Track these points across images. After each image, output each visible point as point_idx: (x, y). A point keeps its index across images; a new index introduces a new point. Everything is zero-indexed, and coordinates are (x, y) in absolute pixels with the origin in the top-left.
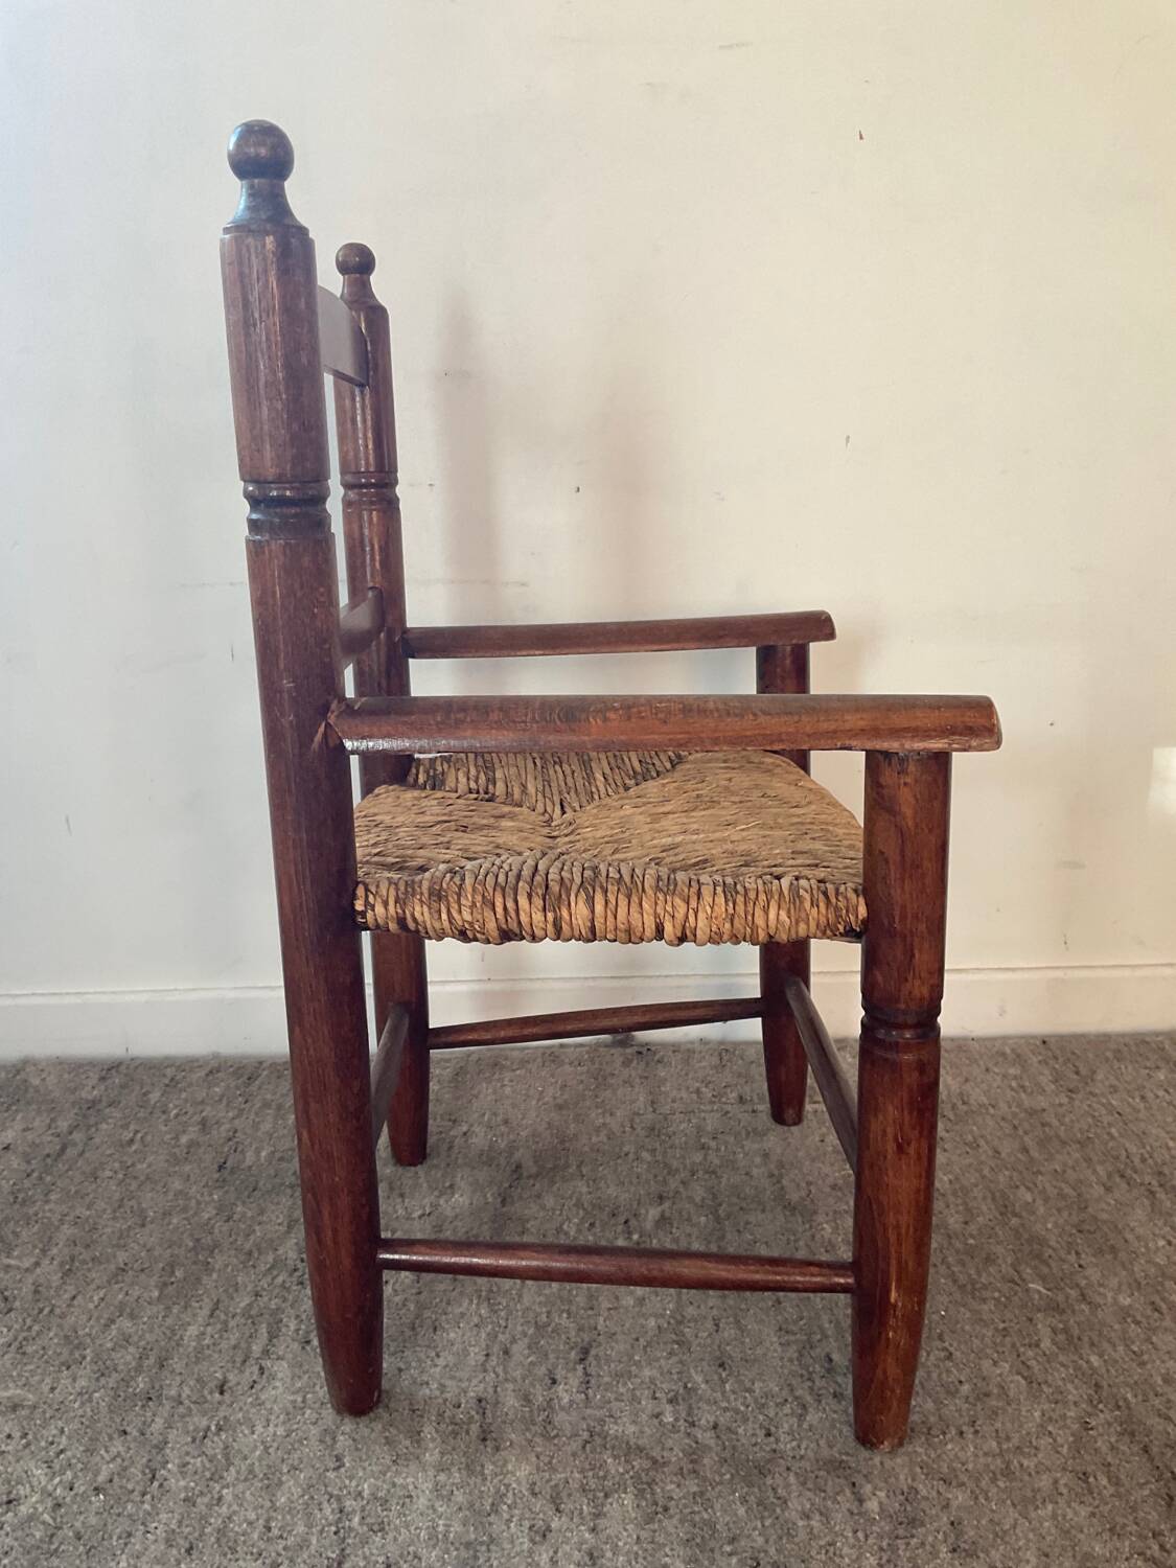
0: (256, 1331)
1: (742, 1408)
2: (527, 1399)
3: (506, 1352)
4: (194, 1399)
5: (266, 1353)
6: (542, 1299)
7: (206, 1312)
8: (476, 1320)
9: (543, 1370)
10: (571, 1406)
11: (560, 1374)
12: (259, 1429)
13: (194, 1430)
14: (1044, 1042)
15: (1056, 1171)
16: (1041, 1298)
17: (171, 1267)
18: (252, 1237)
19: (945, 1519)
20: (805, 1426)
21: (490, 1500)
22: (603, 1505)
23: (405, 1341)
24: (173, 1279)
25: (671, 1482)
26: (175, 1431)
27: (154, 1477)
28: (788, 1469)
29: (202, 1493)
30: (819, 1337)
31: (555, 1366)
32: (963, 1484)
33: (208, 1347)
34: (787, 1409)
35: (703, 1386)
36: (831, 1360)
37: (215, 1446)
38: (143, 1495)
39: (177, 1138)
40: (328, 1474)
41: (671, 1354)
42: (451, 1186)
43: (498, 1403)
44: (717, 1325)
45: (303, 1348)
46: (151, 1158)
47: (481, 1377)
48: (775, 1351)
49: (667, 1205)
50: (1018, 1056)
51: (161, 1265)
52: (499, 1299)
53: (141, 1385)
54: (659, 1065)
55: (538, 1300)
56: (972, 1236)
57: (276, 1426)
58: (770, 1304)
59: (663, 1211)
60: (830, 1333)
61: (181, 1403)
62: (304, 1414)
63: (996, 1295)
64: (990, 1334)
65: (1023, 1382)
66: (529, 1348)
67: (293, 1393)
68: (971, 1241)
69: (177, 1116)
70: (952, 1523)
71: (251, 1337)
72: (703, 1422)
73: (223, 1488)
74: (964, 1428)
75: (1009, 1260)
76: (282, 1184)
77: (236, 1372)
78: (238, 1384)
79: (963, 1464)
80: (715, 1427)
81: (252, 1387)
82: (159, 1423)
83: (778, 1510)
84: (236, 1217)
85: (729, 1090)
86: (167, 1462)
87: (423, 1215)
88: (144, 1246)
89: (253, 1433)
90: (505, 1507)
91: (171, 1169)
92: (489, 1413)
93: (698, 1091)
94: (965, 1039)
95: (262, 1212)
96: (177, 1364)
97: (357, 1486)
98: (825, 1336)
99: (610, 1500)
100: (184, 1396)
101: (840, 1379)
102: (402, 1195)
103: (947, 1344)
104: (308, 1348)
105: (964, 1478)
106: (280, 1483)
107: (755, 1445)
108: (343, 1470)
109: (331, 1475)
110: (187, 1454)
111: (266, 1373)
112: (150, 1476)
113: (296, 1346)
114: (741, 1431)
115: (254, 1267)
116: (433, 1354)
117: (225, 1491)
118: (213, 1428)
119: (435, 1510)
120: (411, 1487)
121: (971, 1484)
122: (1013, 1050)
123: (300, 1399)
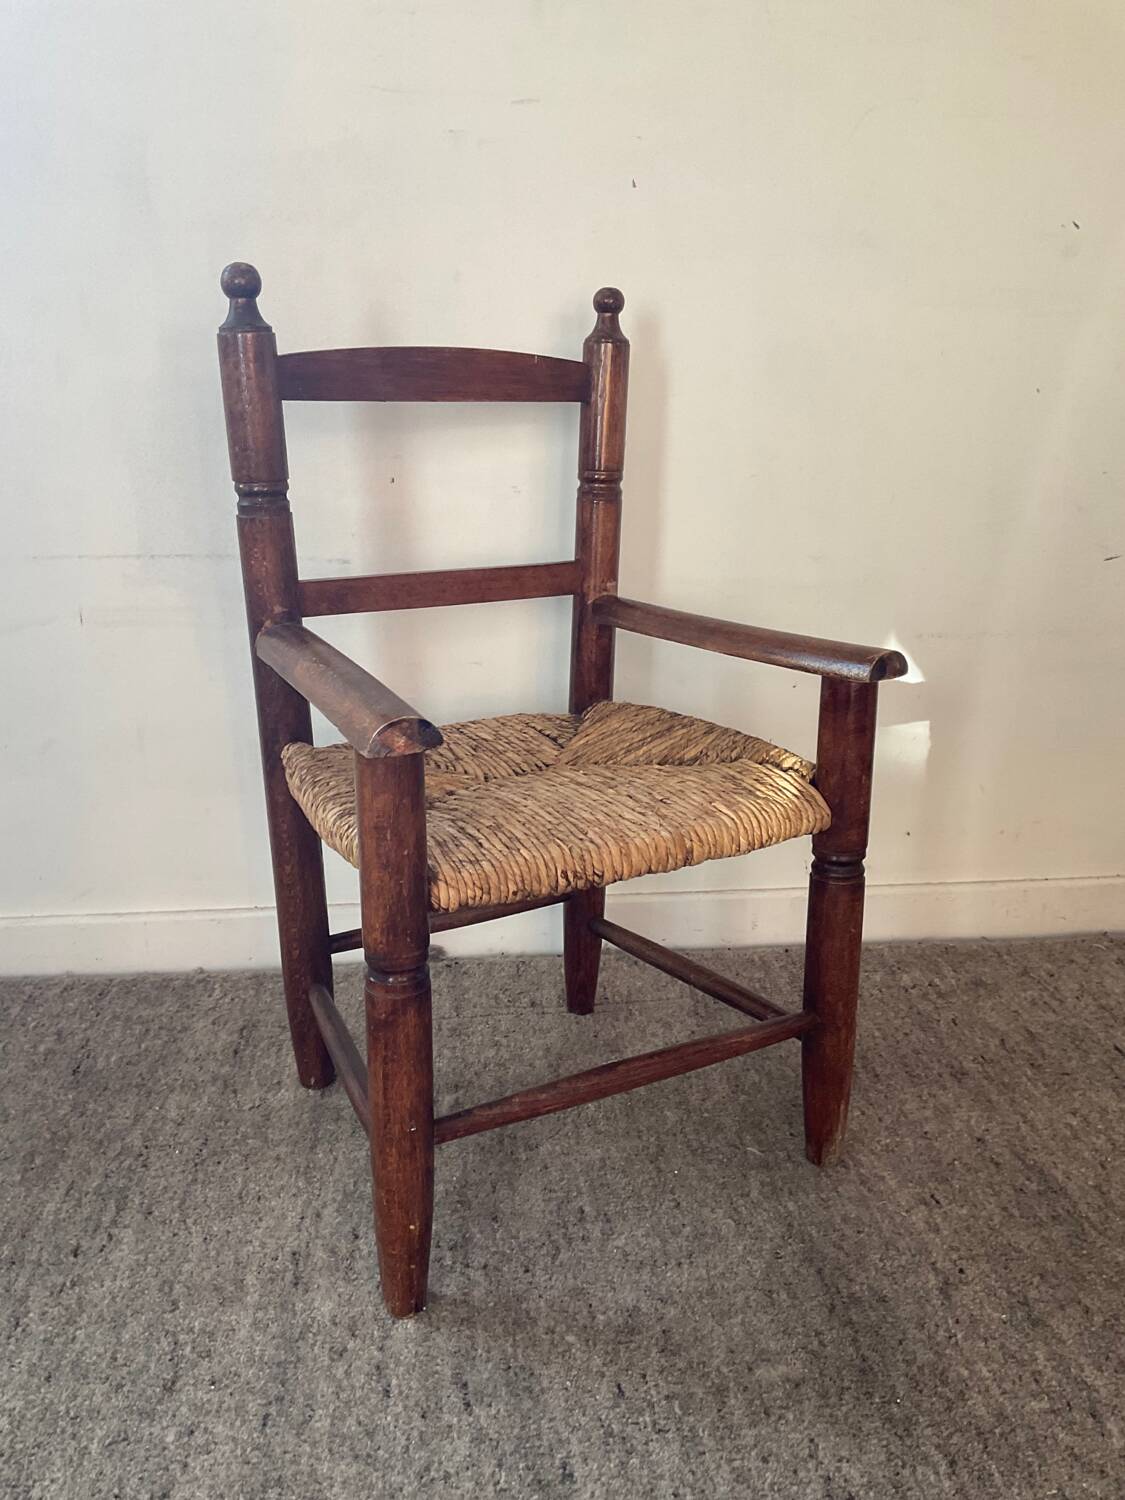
0: (106, 1205)
1: (508, 1251)
2: (333, 1252)
3: (318, 1215)
4: (51, 1261)
5: (114, 1223)
6: (351, 1172)
7: (62, 1191)
8: (294, 1191)
9: (348, 1228)
10: (369, 1255)
11: (362, 1231)
12: (107, 1283)
13: (52, 1286)
14: (787, 951)
15: (781, 1056)
16: (755, 1159)
17: (32, 1155)
18: (103, 1130)
19: (658, 1329)
20: (557, 1263)
21: (299, 1330)
22: (390, 1330)
23: (233, 1208)
24: (33, 1166)
25: (446, 1310)
26: (36, 1288)
27: (17, 1324)
28: (540, 1296)
29: (58, 1335)
30: (575, 1194)
31: (358, 1225)
32: (676, 1302)
33: (64, 1220)
34: (544, 1251)
35: (478, 1236)
36: (583, 1212)
37: (70, 1298)
38: (9, 1338)
39: (35, 1047)
40: (165, 1316)
41: (455, 1211)
42: (279, 1083)
43: (309, 1255)
44: (494, 1187)
45: (146, 1218)
46: (12, 1065)
47: (297, 1234)
48: (539, 1206)
49: (461, 1092)
50: (764, 962)
51: (22, 1154)
52: (315, 1173)
53: (6, 1253)
54: (465, 976)
55: (347, 1173)
56: (707, 1111)
57: (122, 1280)
58: (539, 1169)
59: (457, 1098)
60: (584, 1190)
61: (40, 1265)
62: (145, 1269)
63: (721, 1157)
64: (711, 1187)
65: (733, 1224)
66: (337, 1211)
67: (138, 1254)
68: (706, 1115)
69: (35, 1027)
70: (664, 1332)
71: (101, 1211)
72: (476, 1263)
73: (77, 1329)
74: (683, 1260)
75: (734, 1129)
76: (129, 1084)
77: (88, 1238)
78: (90, 1248)
79: (678, 1288)
80: (485, 1267)
81: (102, 1251)
82: (22, 1282)
83: (529, 1328)
84: (89, 1113)
85: (522, 996)
86: (29, 1312)
87: (253, 1107)
88: (8, 1139)
89: (102, 1286)
90: (311, 1335)
91: (30, 1074)
92: (301, 1264)
93: (496, 997)
94: (723, 949)
95: (111, 1107)
96: (37, 1234)
97: (190, 1323)
98: (580, 1193)
99: (396, 1326)
100: (43, 1260)
101: (588, 1226)
102: (235, 1092)
103: (676, 1196)
104: (150, 1218)
105: (677, 1298)
106: (125, 1324)
107: (516, 1279)
108: (178, 1312)
109: (168, 1316)
110: (46, 1304)
111: (114, 1239)
112: (14, 1323)
113: (139, 1217)
114: (505, 1269)
115: (104, 1153)
116: (257, 1219)
117: (78, 1332)
118: (68, 1284)
119: (253, 1340)
120: (234, 1323)
121: (682, 1302)
122: (760, 958)
123: (143, 1258)
